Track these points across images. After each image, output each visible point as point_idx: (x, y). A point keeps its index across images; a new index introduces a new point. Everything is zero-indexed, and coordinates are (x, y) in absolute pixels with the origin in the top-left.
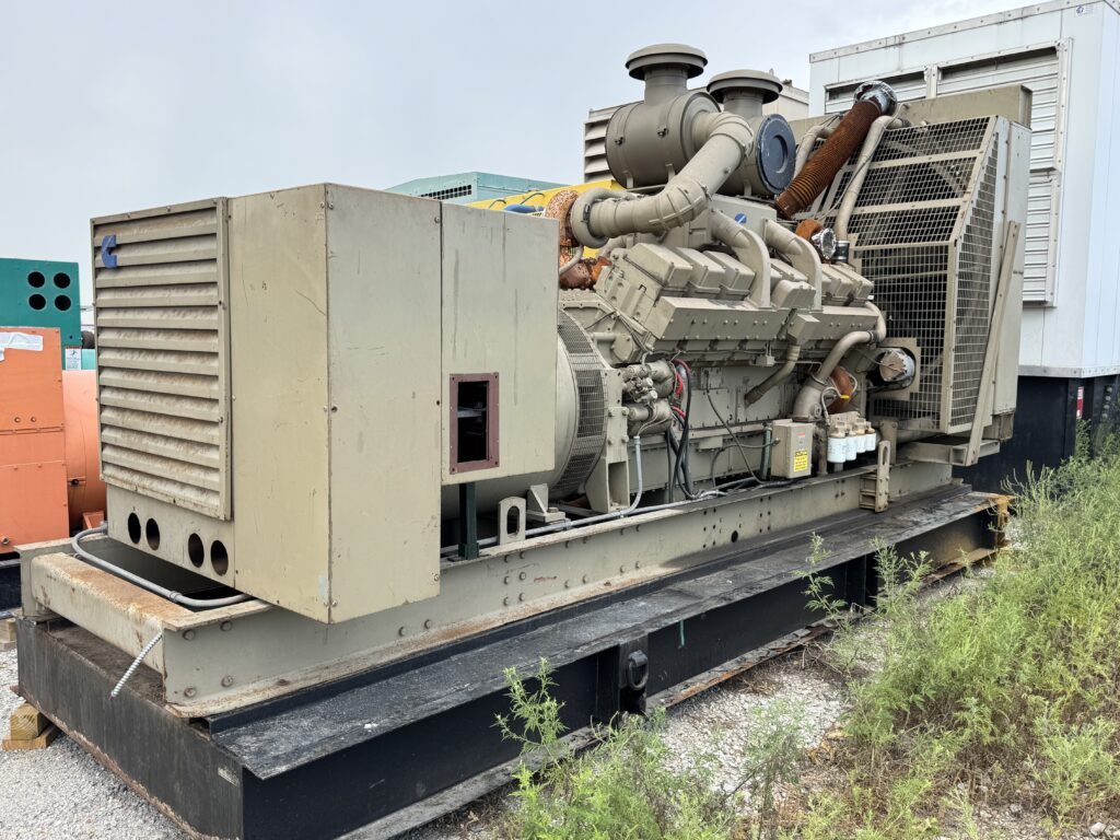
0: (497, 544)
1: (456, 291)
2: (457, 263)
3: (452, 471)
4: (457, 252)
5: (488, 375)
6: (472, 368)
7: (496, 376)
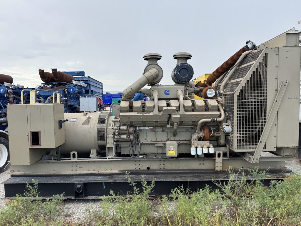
0: (70, 159)
1: (30, 118)
2: (30, 114)
3: (31, 146)
4: (30, 112)
5: (38, 131)
6: (35, 130)
7: (40, 131)
